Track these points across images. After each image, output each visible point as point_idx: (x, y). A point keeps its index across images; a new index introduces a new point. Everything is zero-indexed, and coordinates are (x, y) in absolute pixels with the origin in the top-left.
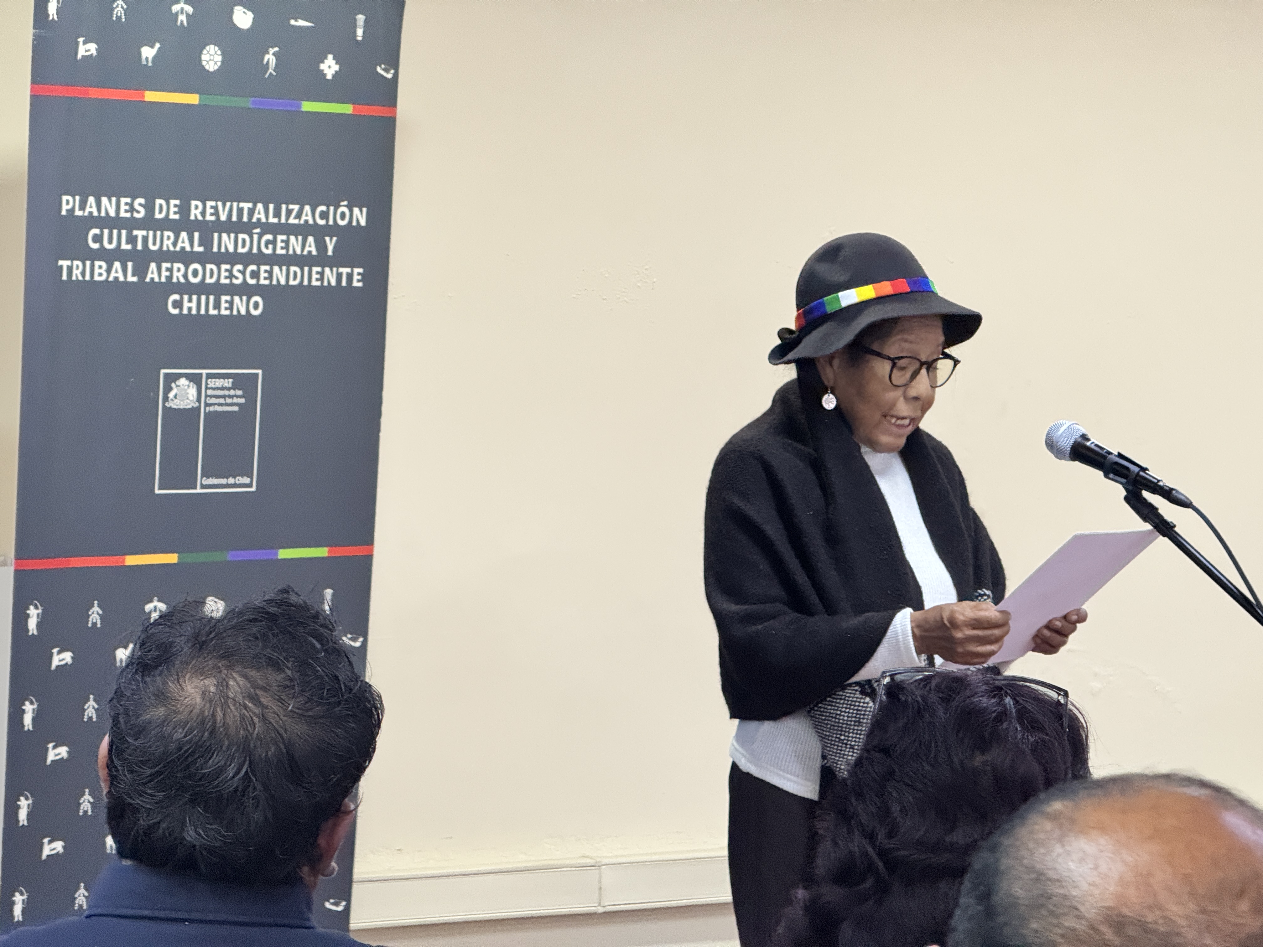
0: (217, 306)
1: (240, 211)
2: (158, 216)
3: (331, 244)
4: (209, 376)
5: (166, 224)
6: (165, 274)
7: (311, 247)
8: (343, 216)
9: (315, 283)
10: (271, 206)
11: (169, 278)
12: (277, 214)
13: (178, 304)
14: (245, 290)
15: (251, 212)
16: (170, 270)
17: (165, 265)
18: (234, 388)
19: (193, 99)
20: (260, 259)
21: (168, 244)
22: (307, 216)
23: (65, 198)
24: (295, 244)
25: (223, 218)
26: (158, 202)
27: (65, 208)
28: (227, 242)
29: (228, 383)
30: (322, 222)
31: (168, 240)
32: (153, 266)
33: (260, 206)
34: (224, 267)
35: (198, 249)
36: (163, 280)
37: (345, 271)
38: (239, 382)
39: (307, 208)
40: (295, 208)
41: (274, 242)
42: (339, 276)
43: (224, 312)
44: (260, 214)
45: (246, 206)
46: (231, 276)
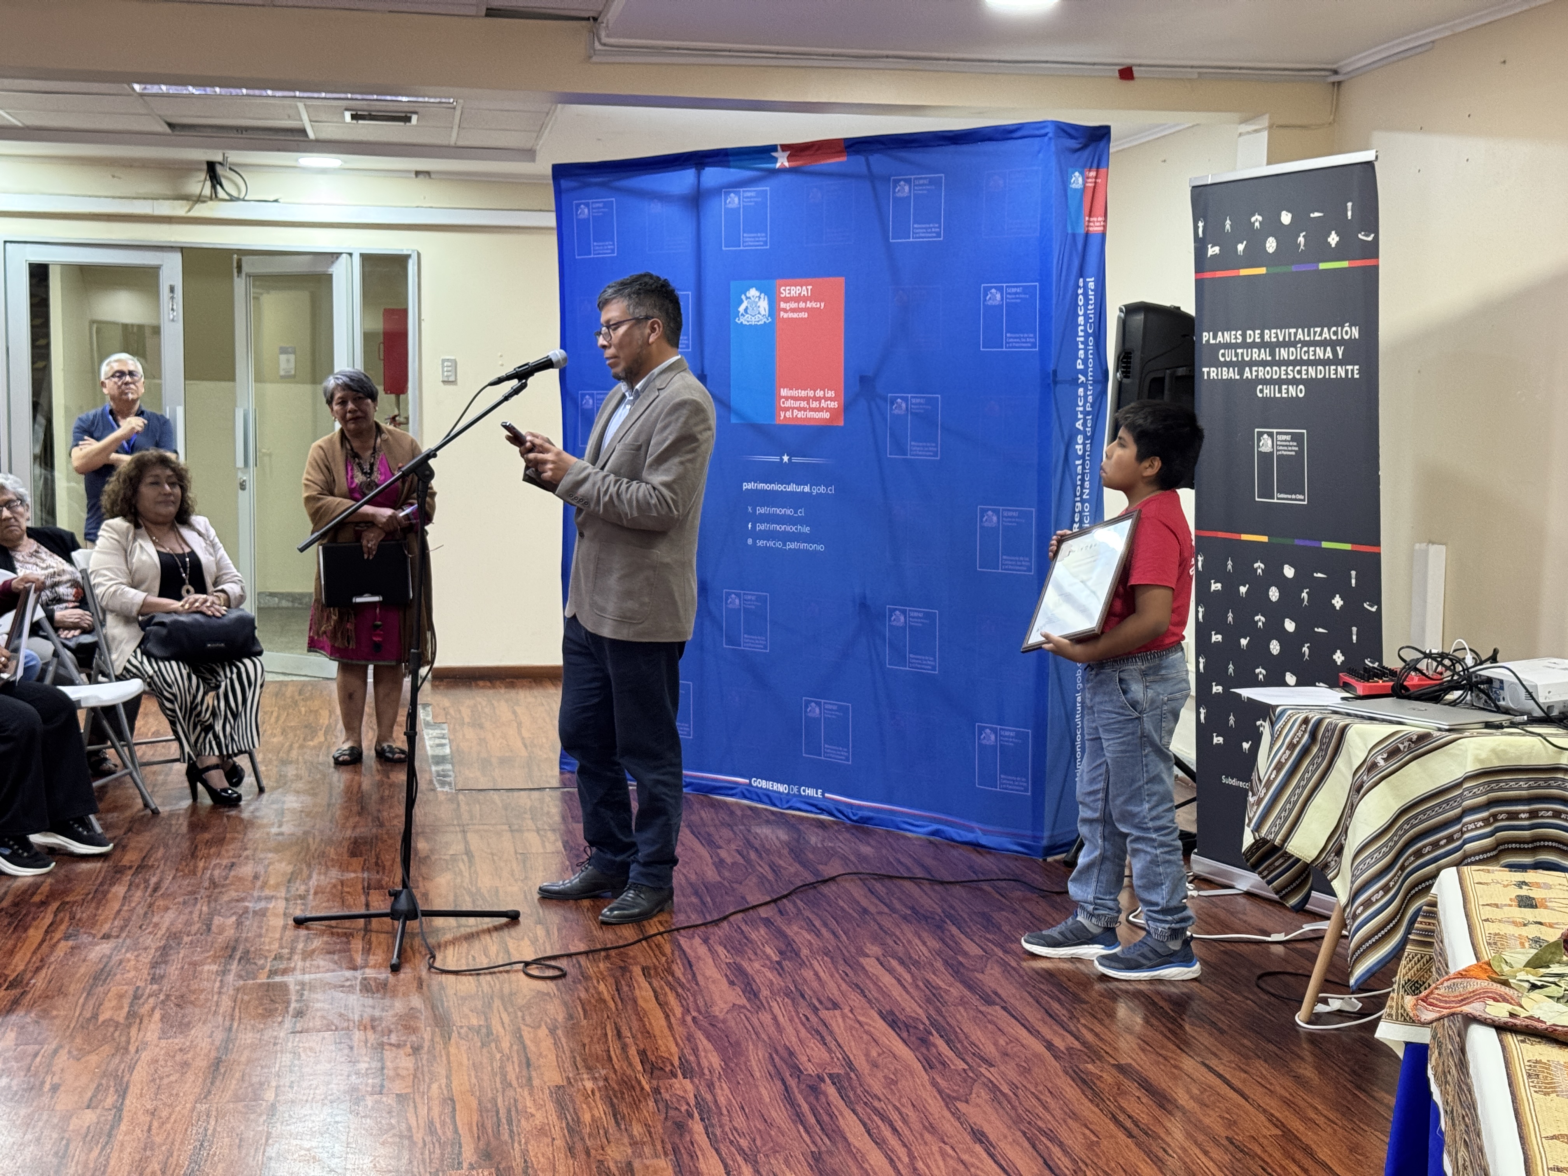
0: (1280, 391)
1: (1290, 334)
2: (1249, 340)
3: (1340, 351)
4: (1278, 433)
5: (1253, 345)
6: (1254, 374)
7: (1329, 354)
8: (1347, 333)
9: (1333, 376)
10: (1306, 331)
11: (1257, 376)
12: (1309, 335)
13: (1262, 391)
14: (1294, 382)
15: (1296, 334)
16: (1257, 371)
17: (1254, 369)
18: (1292, 440)
19: (1262, 271)
20: (1302, 362)
21: (1255, 356)
22: (1326, 334)
23: (1205, 334)
24: (1320, 352)
25: (1281, 339)
26: (1249, 332)
27: (1205, 339)
28: (1283, 354)
29: (1288, 437)
30: (1334, 338)
31: (1256, 354)
32: (1247, 369)
33: (1300, 330)
34: (1283, 368)
35: (1269, 358)
36: (1254, 377)
37: (1350, 368)
38: (1296, 438)
39: (1326, 330)
40: (1318, 330)
41: (1307, 352)
42: (1347, 371)
43: (1285, 395)
44: (1300, 336)
45: (1293, 331)
46: (1287, 374)
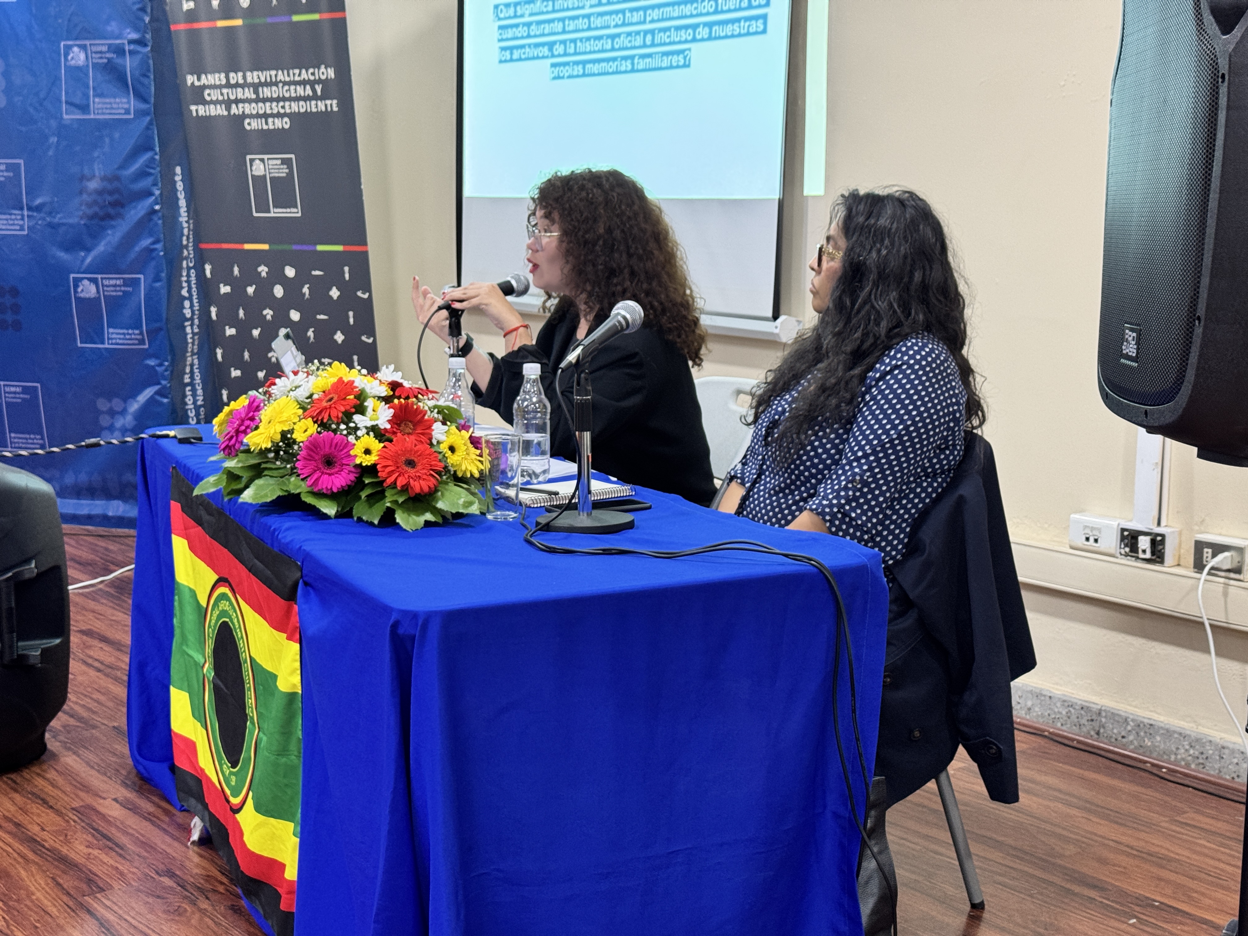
0: (267, 123)
1: (271, 76)
2: (232, 82)
3: (319, 88)
4: (268, 159)
5: (237, 85)
6: (241, 109)
7: (309, 91)
8: (323, 73)
9: (314, 110)
10: (286, 72)
11: (243, 112)
12: (289, 75)
13: (249, 124)
14: (279, 115)
15: (276, 76)
16: (243, 107)
17: (241, 105)
18: (282, 164)
19: (239, 22)
20: (284, 99)
21: (240, 96)
23: (189, 77)
24: (300, 91)
25: (263, 80)
26: (232, 75)
27: (189, 82)
28: (266, 92)
29: (278, 162)
31: (240, 93)
32: (234, 106)
33: (280, 72)
34: (267, 104)
35: (253, 96)
36: (241, 113)
37: (328, 102)
38: (284, 161)
40: (297, 71)
41: (289, 90)
42: (326, 106)
43: (271, 127)
44: (280, 77)
45: (273, 73)
46: (271, 109)
